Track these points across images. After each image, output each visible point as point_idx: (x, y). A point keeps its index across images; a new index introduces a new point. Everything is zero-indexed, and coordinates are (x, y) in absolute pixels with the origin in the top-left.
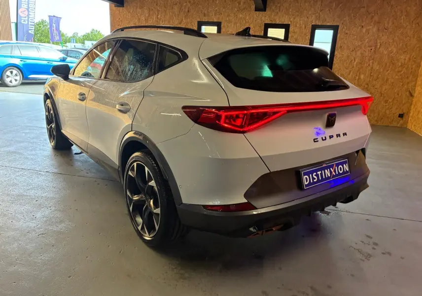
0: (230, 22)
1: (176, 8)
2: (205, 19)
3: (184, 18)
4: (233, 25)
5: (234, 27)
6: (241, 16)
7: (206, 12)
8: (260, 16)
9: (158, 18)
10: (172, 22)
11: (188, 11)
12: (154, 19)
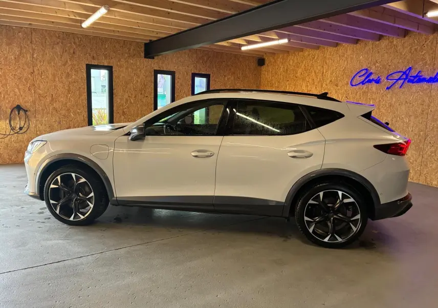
0: (121, 66)
1: (57, 48)
2: (95, 63)
3: (69, 60)
4: (125, 71)
5: (126, 72)
6: (132, 62)
7: (95, 55)
8: (150, 62)
9: (33, 58)
10: (54, 63)
11: (74, 53)
12: (29, 58)
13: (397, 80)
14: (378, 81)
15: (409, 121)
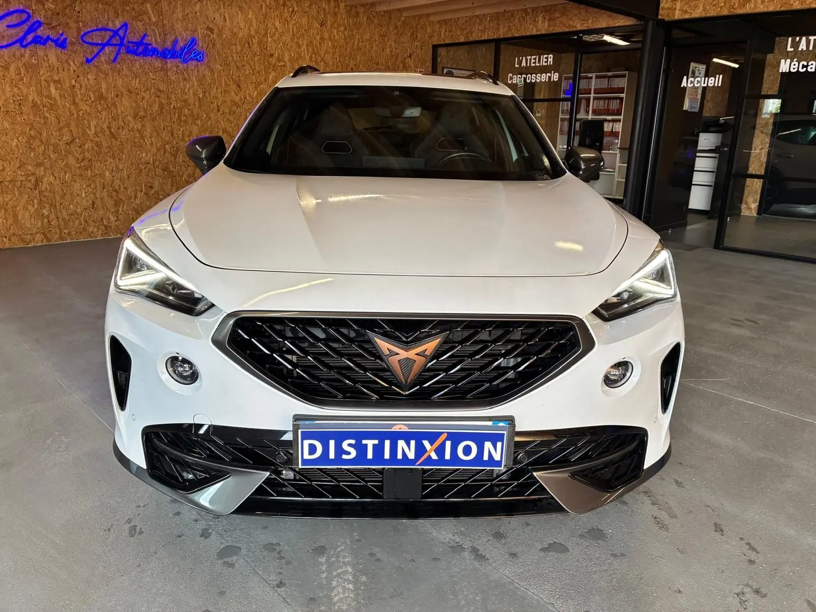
13: (103, 46)
14: (61, 44)
15: (143, 126)
